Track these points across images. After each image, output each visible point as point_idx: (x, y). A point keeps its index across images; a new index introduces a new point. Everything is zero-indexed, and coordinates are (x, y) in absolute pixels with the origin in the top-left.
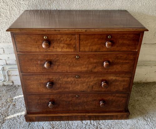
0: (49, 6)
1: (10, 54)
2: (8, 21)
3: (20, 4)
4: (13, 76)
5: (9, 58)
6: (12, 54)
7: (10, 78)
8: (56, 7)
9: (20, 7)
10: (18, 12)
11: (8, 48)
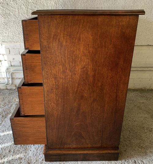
0: (56, 5)
1: (15, 55)
2: (16, 20)
3: (29, 2)
4: (17, 79)
5: (14, 59)
6: (17, 54)
7: (13, 81)
8: (62, 6)
9: (28, 5)
10: (26, 11)
11: (14, 48)
